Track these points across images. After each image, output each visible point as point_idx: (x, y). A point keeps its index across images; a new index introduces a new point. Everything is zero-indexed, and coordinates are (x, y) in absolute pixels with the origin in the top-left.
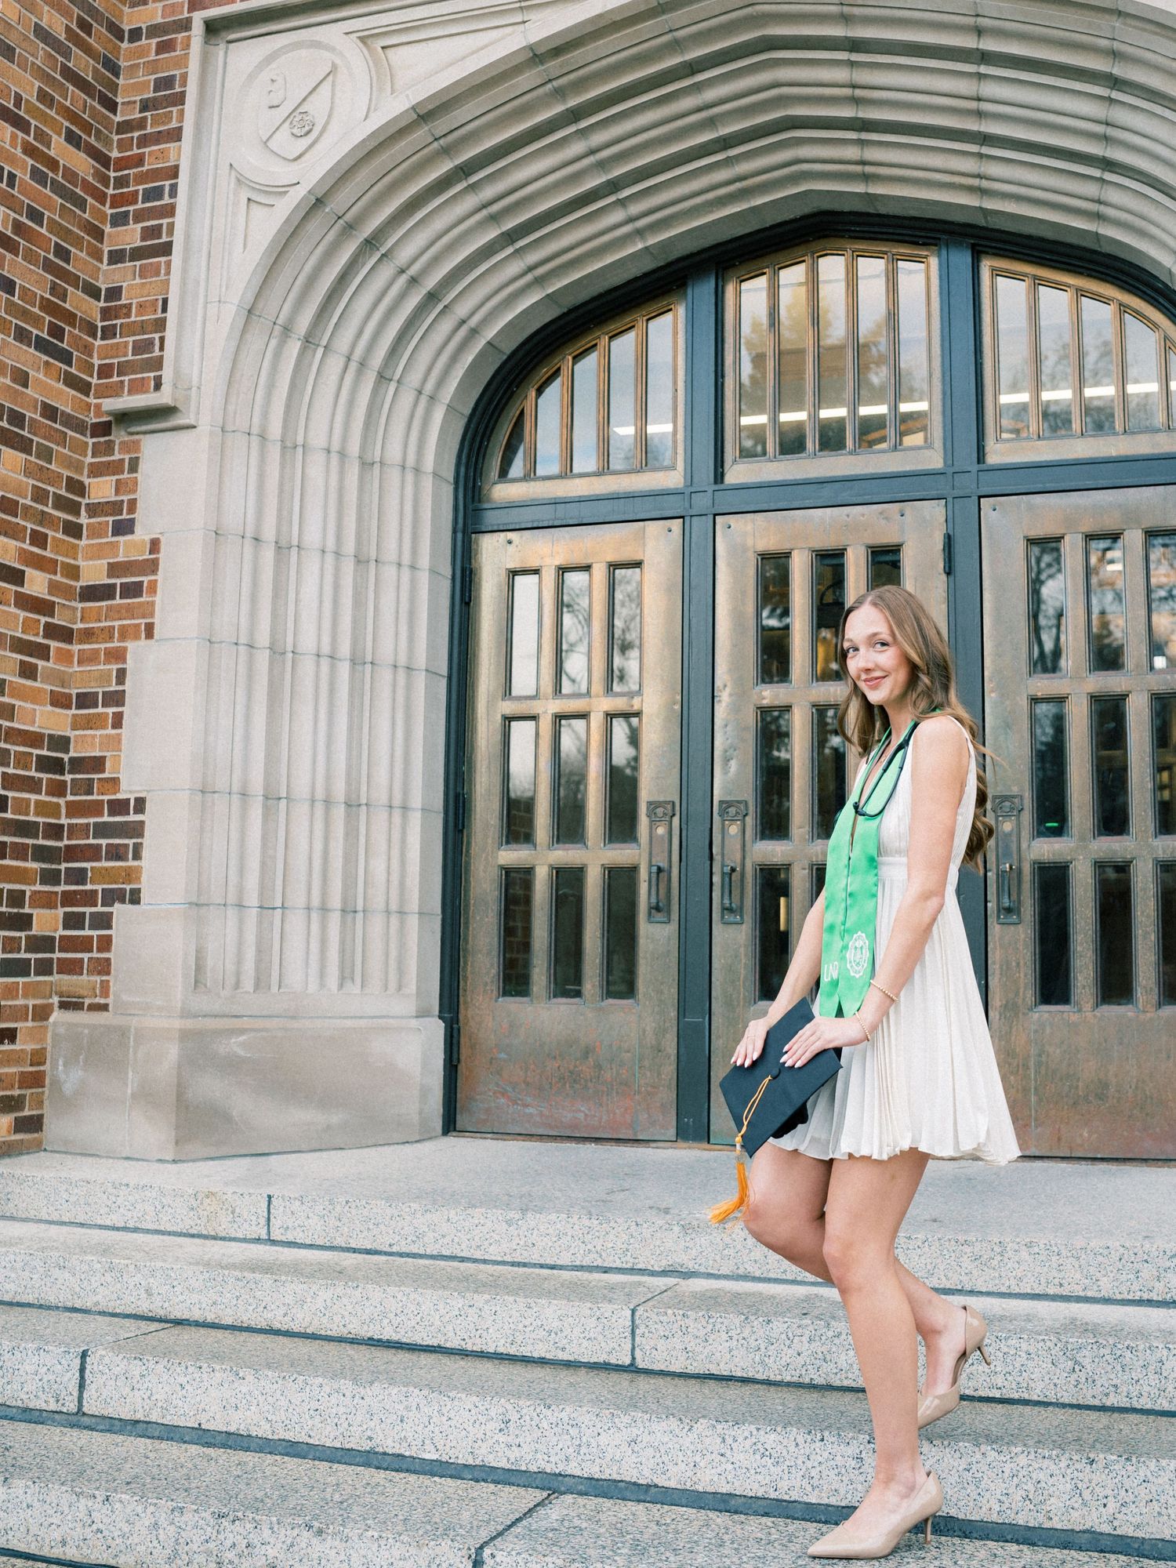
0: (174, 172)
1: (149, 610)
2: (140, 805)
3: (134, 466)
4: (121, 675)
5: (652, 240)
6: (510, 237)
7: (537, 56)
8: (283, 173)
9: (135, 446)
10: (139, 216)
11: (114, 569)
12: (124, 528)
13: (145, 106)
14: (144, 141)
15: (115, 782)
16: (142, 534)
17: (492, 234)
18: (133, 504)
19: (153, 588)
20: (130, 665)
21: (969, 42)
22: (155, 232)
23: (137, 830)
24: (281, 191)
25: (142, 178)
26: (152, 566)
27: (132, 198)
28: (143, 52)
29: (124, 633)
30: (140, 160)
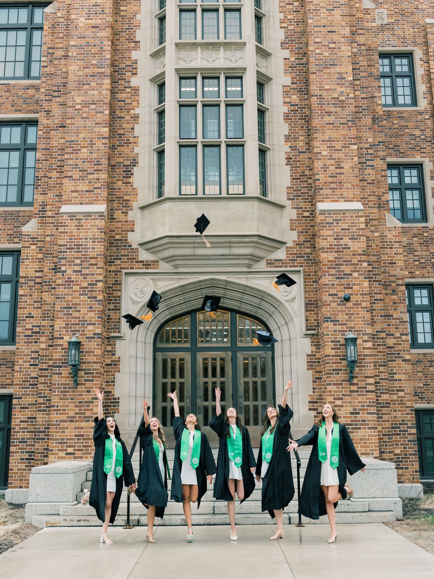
0: (119, 297)
1: (119, 368)
2: (119, 398)
3: (115, 345)
4: (114, 378)
5: (189, 309)
6: (168, 309)
7: (181, 287)
8: (139, 300)
9: (115, 342)
10: (113, 303)
11: (112, 361)
12: (114, 355)
13: (113, 284)
14: (113, 290)
15: (114, 395)
16: (117, 356)
17: (166, 308)
18: (115, 351)
19: (119, 364)
20: (116, 376)
21: (243, 291)
22: (116, 306)
23: (118, 402)
24: (139, 303)
25: (113, 297)
26: (119, 361)
27: (112, 300)
28: (112, 275)
29: (114, 371)
30: (112, 294)
